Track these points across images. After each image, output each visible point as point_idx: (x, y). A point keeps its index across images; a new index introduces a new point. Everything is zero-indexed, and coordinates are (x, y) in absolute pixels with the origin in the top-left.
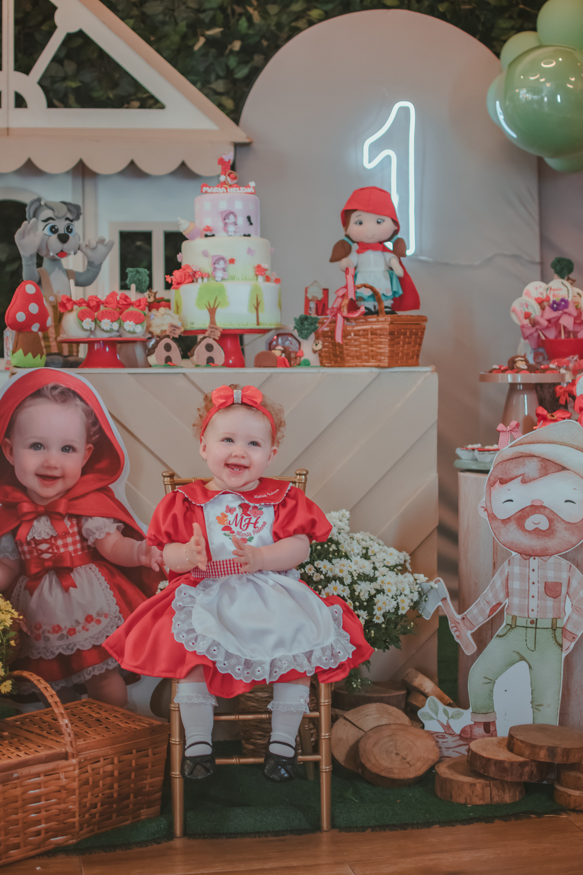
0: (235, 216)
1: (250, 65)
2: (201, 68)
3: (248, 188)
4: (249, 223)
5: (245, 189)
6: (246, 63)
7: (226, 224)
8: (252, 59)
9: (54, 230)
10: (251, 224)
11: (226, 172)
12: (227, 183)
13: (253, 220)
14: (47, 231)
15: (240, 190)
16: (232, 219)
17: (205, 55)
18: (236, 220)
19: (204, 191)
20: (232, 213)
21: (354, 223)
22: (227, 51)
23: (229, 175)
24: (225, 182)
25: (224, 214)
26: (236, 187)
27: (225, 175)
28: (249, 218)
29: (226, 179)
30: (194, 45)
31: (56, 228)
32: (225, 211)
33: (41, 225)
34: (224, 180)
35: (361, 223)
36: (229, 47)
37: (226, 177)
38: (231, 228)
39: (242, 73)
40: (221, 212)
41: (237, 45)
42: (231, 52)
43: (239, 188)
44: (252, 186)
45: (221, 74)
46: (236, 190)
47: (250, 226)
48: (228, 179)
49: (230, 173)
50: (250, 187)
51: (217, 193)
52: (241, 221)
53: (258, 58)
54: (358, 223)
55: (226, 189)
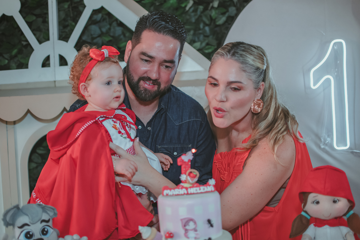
0: (195, 223)
1: (227, 15)
2: (193, 20)
3: (208, 187)
4: (210, 225)
5: (205, 188)
6: (223, 14)
7: (186, 231)
8: (228, 11)
9: (29, 236)
10: (212, 226)
11: (186, 171)
12: (187, 182)
13: (213, 222)
14: (22, 237)
15: (200, 189)
16: (191, 225)
17: (195, 11)
18: (196, 226)
19: (165, 194)
20: (191, 220)
21: (312, 203)
22: (209, 8)
23: (189, 175)
24: (186, 181)
25: (184, 221)
26: (196, 187)
27: (185, 174)
28: (209, 221)
29: (186, 178)
30: (186, 6)
31: (31, 233)
32: (184, 219)
33: (17, 231)
34: (185, 179)
35: (318, 203)
36: (211, 5)
37: (187, 176)
38: (192, 234)
39: (222, 20)
40: (182, 220)
41: (216, 4)
42: (213, 7)
43: (199, 187)
44: (212, 184)
45: (207, 22)
46: (196, 190)
47: (211, 228)
48: (189, 178)
49: (191, 172)
50: (210, 185)
51: (178, 195)
52: (202, 225)
53: (232, 10)
54: (315, 202)
55: (187, 189)
